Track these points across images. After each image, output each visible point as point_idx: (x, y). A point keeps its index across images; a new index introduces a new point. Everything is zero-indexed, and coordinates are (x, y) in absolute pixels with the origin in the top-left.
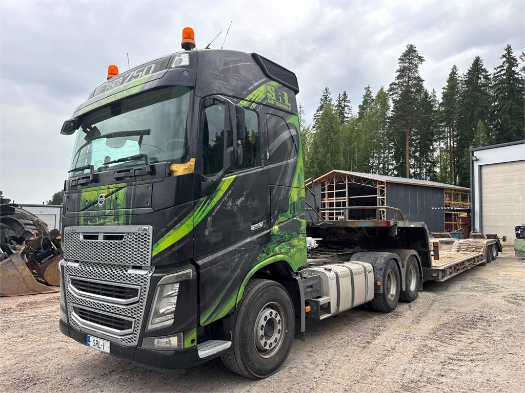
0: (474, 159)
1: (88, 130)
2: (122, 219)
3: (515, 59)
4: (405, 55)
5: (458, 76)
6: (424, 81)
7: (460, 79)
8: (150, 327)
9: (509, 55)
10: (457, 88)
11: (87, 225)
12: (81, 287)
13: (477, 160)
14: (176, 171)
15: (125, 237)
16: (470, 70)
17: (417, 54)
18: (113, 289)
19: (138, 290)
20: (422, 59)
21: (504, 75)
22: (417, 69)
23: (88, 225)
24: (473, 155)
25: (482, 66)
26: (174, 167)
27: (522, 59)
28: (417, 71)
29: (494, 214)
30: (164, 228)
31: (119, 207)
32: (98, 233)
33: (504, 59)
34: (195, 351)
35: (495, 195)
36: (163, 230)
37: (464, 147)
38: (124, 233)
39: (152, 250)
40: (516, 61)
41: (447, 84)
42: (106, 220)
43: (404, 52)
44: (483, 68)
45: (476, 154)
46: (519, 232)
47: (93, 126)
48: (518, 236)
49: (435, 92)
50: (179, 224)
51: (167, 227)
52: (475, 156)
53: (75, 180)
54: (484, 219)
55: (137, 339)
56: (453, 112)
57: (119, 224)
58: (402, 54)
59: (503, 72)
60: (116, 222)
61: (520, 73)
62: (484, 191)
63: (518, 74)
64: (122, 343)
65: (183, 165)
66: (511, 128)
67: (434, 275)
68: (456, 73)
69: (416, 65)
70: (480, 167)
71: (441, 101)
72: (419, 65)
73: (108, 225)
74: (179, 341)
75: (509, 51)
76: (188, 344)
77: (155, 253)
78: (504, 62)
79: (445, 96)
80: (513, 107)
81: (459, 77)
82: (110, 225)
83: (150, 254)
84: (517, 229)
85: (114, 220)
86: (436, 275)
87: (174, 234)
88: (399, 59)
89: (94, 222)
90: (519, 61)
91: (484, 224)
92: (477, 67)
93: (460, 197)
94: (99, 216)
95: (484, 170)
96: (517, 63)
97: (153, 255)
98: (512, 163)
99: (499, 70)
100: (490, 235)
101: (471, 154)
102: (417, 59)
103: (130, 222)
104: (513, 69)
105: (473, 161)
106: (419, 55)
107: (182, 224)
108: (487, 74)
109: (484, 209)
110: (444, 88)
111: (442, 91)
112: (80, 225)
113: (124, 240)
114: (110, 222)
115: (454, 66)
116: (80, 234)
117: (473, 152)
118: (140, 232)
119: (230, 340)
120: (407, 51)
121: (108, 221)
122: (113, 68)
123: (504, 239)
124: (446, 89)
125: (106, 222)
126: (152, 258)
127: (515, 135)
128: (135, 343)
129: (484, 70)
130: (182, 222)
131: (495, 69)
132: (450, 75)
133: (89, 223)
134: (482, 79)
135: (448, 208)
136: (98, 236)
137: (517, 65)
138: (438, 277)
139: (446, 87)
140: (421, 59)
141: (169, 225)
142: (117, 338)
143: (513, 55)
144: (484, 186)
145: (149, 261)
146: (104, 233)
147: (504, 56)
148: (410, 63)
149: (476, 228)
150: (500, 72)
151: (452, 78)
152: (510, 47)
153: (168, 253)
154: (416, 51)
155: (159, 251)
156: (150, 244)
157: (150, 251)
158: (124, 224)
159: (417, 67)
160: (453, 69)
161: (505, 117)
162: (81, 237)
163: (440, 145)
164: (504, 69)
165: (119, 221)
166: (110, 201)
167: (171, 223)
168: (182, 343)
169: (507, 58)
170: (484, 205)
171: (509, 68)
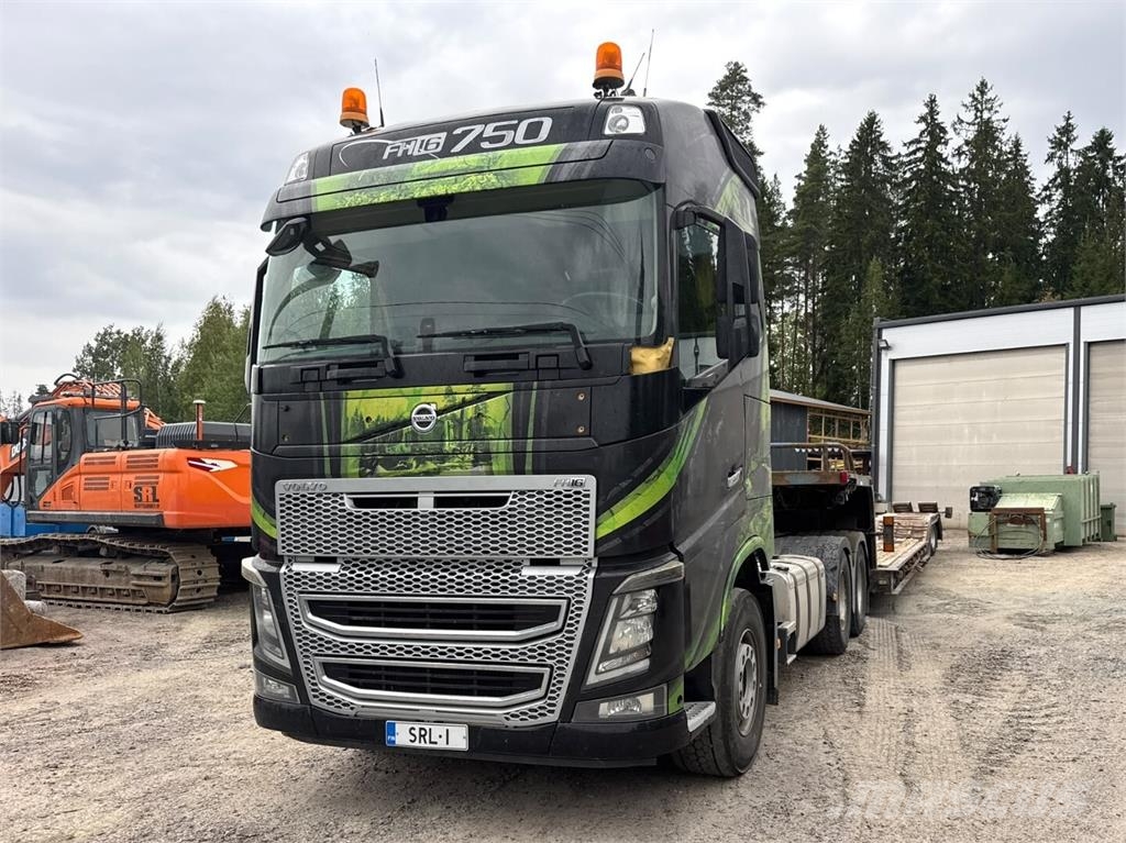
0: (883, 345)
1: (320, 247)
2: (501, 462)
3: (943, 128)
4: (723, 86)
5: (828, 152)
6: (762, 154)
7: (832, 158)
8: (592, 679)
9: (933, 119)
10: (827, 180)
11: (372, 474)
12: (355, 618)
13: (888, 348)
14: (639, 363)
15: (511, 499)
16: (854, 141)
17: (750, 87)
18: (474, 611)
19: (560, 607)
20: (761, 100)
21: (921, 160)
22: (750, 125)
23: (378, 476)
24: (880, 336)
25: (881, 135)
26: (638, 354)
27: (955, 129)
28: (747, 128)
29: (915, 463)
30: (624, 480)
31: (491, 436)
32: (417, 493)
33: (923, 126)
34: (681, 718)
35: (919, 423)
36: (624, 484)
37: (839, 315)
38: (510, 492)
39: (597, 526)
40: (945, 132)
41: (805, 167)
42: (447, 464)
43: (721, 78)
44: (882, 139)
45: (887, 335)
46: (976, 499)
47: (333, 239)
48: (974, 507)
49: (780, 183)
50: (656, 472)
51: (633, 478)
52: (884, 338)
53: (317, 369)
54: (896, 472)
55: (558, 709)
56: (815, 232)
57: (491, 473)
58: (716, 85)
59: (919, 154)
60: (482, 469)
61: (950, 159)
62: (898, 414)
63: (945, 160)
64: (507, 723)
65: (655, 350)
66: (930, 280)
67: (881, 582)
68: (825, 143)
69: (746, 114)
70: (893, 362)
71: (790, 206)
72: (753, 115)
73: (454, 474)
74: (657, 701)
75: (932, 108)
76: (673, 707)
77: (604, 531)
78: (923, 132)
79: (802, 195)
80: (937, 234)
81: (831, 153)
82: (462, 474)
83: (591, 533)
84: (973, 491)
85: (475, 463)
86: (885, 582)
87: (647, 492)
88: (710, 95)
89: (402, 468)
90: (951, 134)
91: (896, 483)
92: (869, 135)
93: (837, 425)
94: (421, 457)
95: (901, 370)
96: (947, 137)
97: (599, 536)
98: (954, 358)
99: (913, 148)
100: (925, 505)
101: (876, 335)
102: (747, 98)
103: (528, 467)
104: (940, 149)
105: (879, 350)
106: (754, 91)
107: (660, 472)
108: (889, 154)
109: (897, 453)
110: (799, 177)
111: (796, 182)
112: (346, 476)
113: (508, 505)
114: (461, 467)
115: (822, 128)
116: (345, 496)
117: (880, 330)
118: (560, 489)
119: (713, 700)
120: (726, 77)
121: (453, 467)
122: (355, 95)
123: (948, 513)
124: (804, 179)
125: (445, 468)
126: (596, 541)
127: (937, 296)
128: (552, 718)
129: (884, 146)
130: (660, 468)
131: (905, 145)
132: (813, 146)
133: (380, 469)
134: (880, 165)
135: (810, 450)
136: (416, 499)
137: (946, 143)
138: (888, 586)
139: (804, 175)
140: (756, 99)
141: (636, 474)
142: (494, 715)
143: (940, 118)
144: (898, 404)
145: (591, 546)
146: (436, 492)
147: (923, 119)
148: (733, 108)
149: (880, 492)
150: (914, 152)
151: (816, 157)
152: (934, 101)
153: (637, 530)
154: (747, 80)
155: (617, 527)
156: (592, 512)
157: (592, 526)
158: (508, 473)
159: (747, 116)
160: (818, 134)
161: (920, 254)
162: (348, 505)
163: (782, 308)
164: (921, 148)
165: (491, 464)
166: (459, 422)
167: (641, 469)
168: (665, 705)
169: (928, 124)
170: (897, 443)
171: (931, 147)
